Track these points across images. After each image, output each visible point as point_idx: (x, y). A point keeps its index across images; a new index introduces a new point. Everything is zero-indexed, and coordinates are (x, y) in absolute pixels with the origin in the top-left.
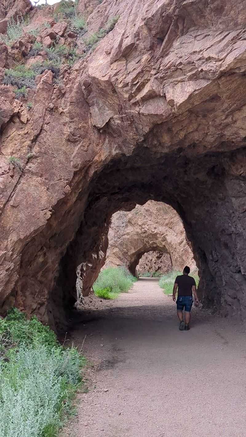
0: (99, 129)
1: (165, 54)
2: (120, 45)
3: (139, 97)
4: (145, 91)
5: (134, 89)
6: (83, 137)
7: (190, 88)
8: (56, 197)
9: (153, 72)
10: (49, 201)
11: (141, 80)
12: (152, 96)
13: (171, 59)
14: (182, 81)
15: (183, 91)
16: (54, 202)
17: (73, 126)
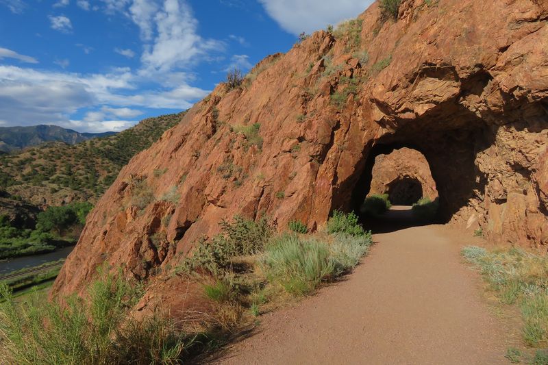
0: (377, 122)
1: (413, 90)
2: (390, 84)
3: (400, 110)
4: (403, 108)
5: (398, 106)
6: (369, 127)
7: (427, 107)
8: (357, 160)
9: (407, 98)
10: (353, 163)
11: (401, 102)
12: (406, 110)
13: (416, 92)
14: (422, 103)
15: (423, 108)
16: (356, 163)
17: (364, 122)
